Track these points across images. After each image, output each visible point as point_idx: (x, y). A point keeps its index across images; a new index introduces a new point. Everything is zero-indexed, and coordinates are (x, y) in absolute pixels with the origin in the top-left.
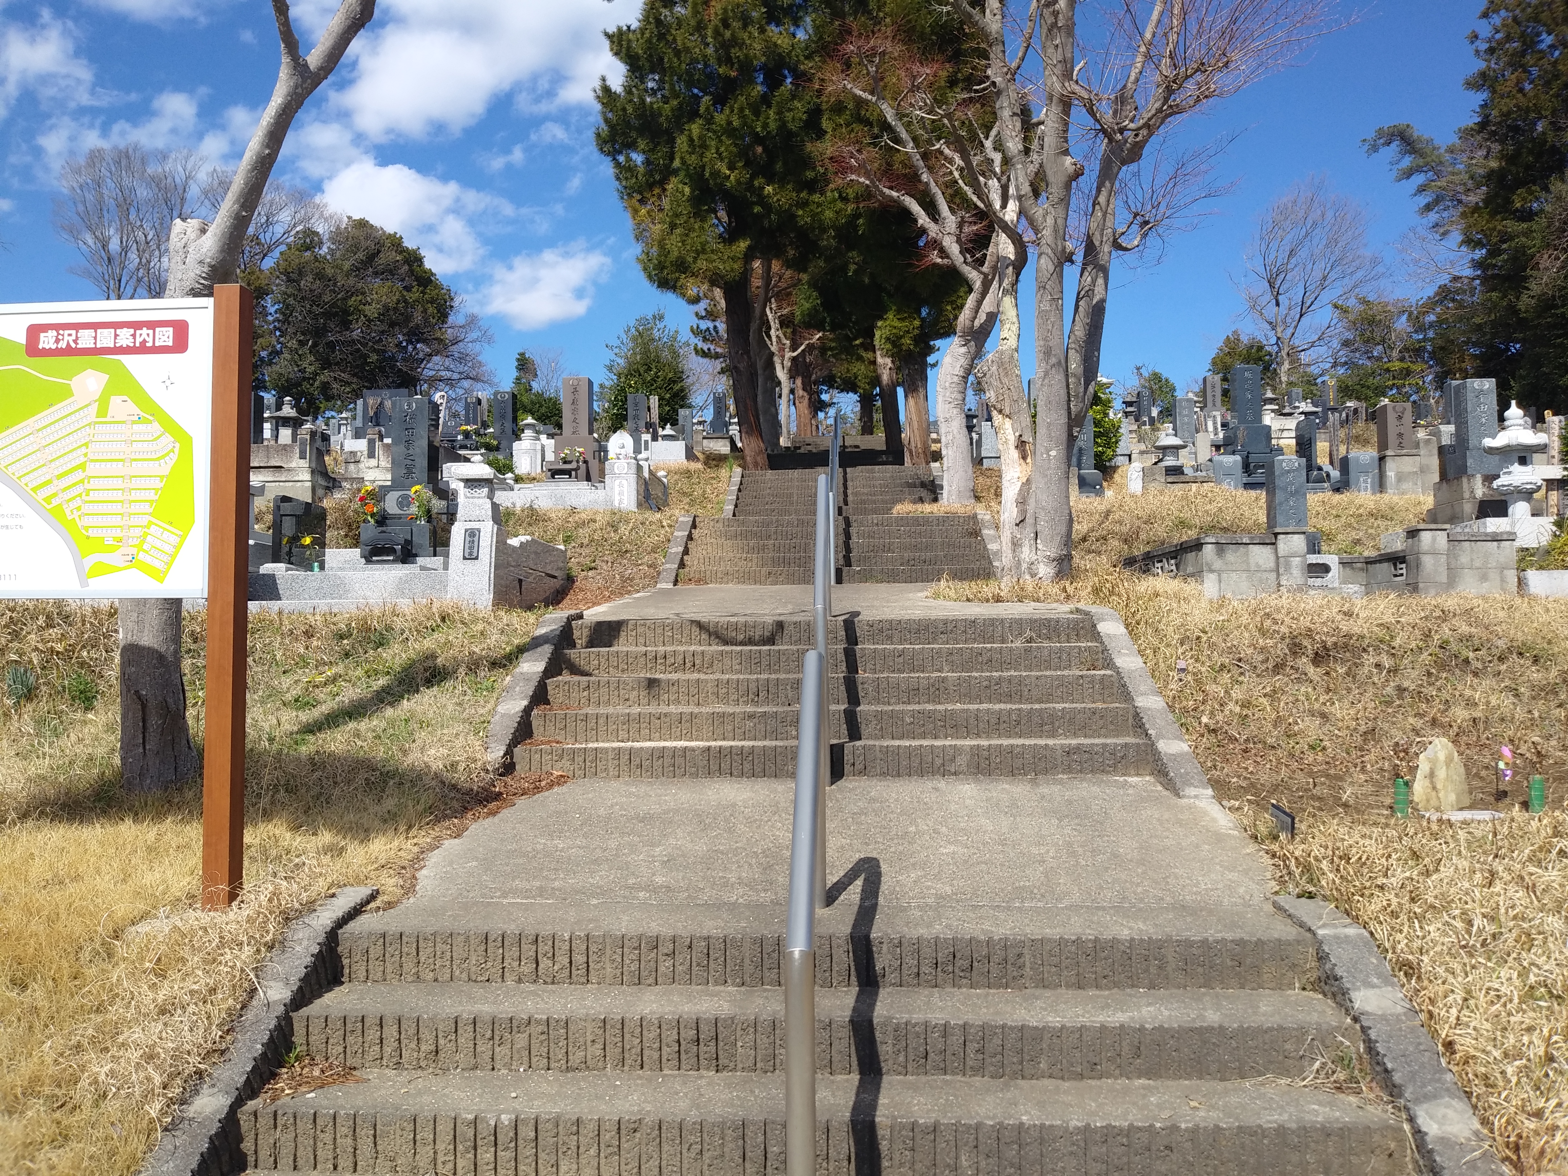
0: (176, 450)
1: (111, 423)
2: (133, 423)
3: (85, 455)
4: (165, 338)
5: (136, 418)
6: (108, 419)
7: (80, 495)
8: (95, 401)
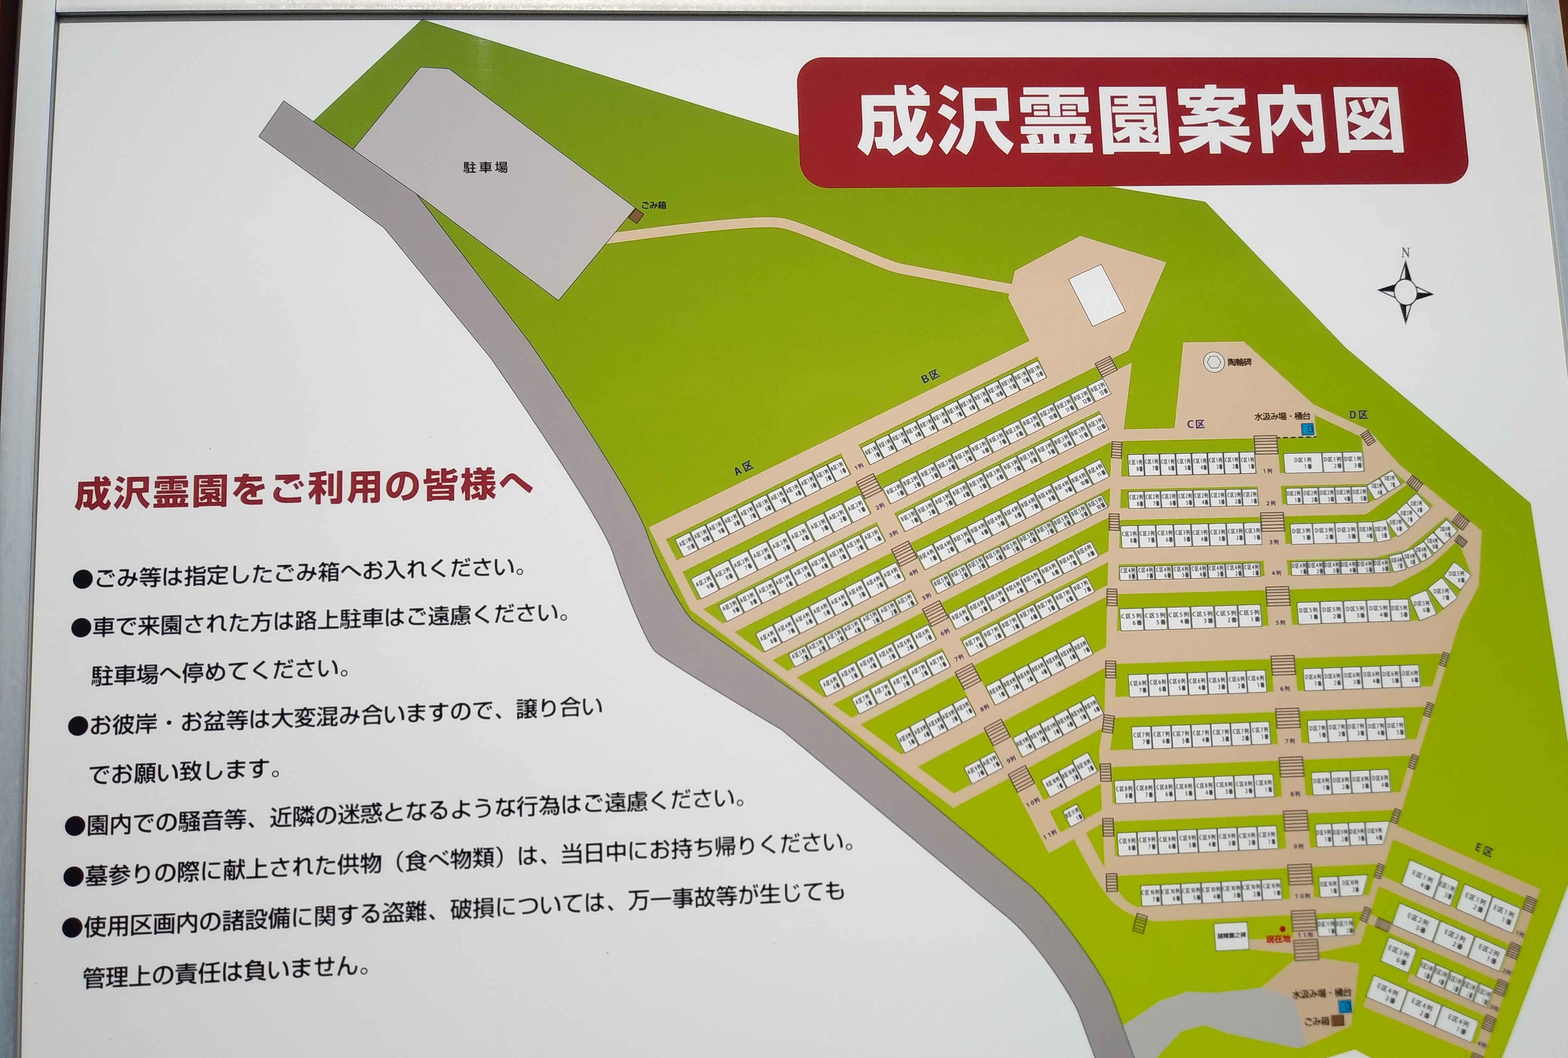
0: (1473, 552)
1: (1192, 447)
2: (1281, 446)
3: (1097, 578)
4: (1373, 125)
5: (1293, 428)
6: (1180, 432)
7: (1089, 745)
8: (1114, 363)
